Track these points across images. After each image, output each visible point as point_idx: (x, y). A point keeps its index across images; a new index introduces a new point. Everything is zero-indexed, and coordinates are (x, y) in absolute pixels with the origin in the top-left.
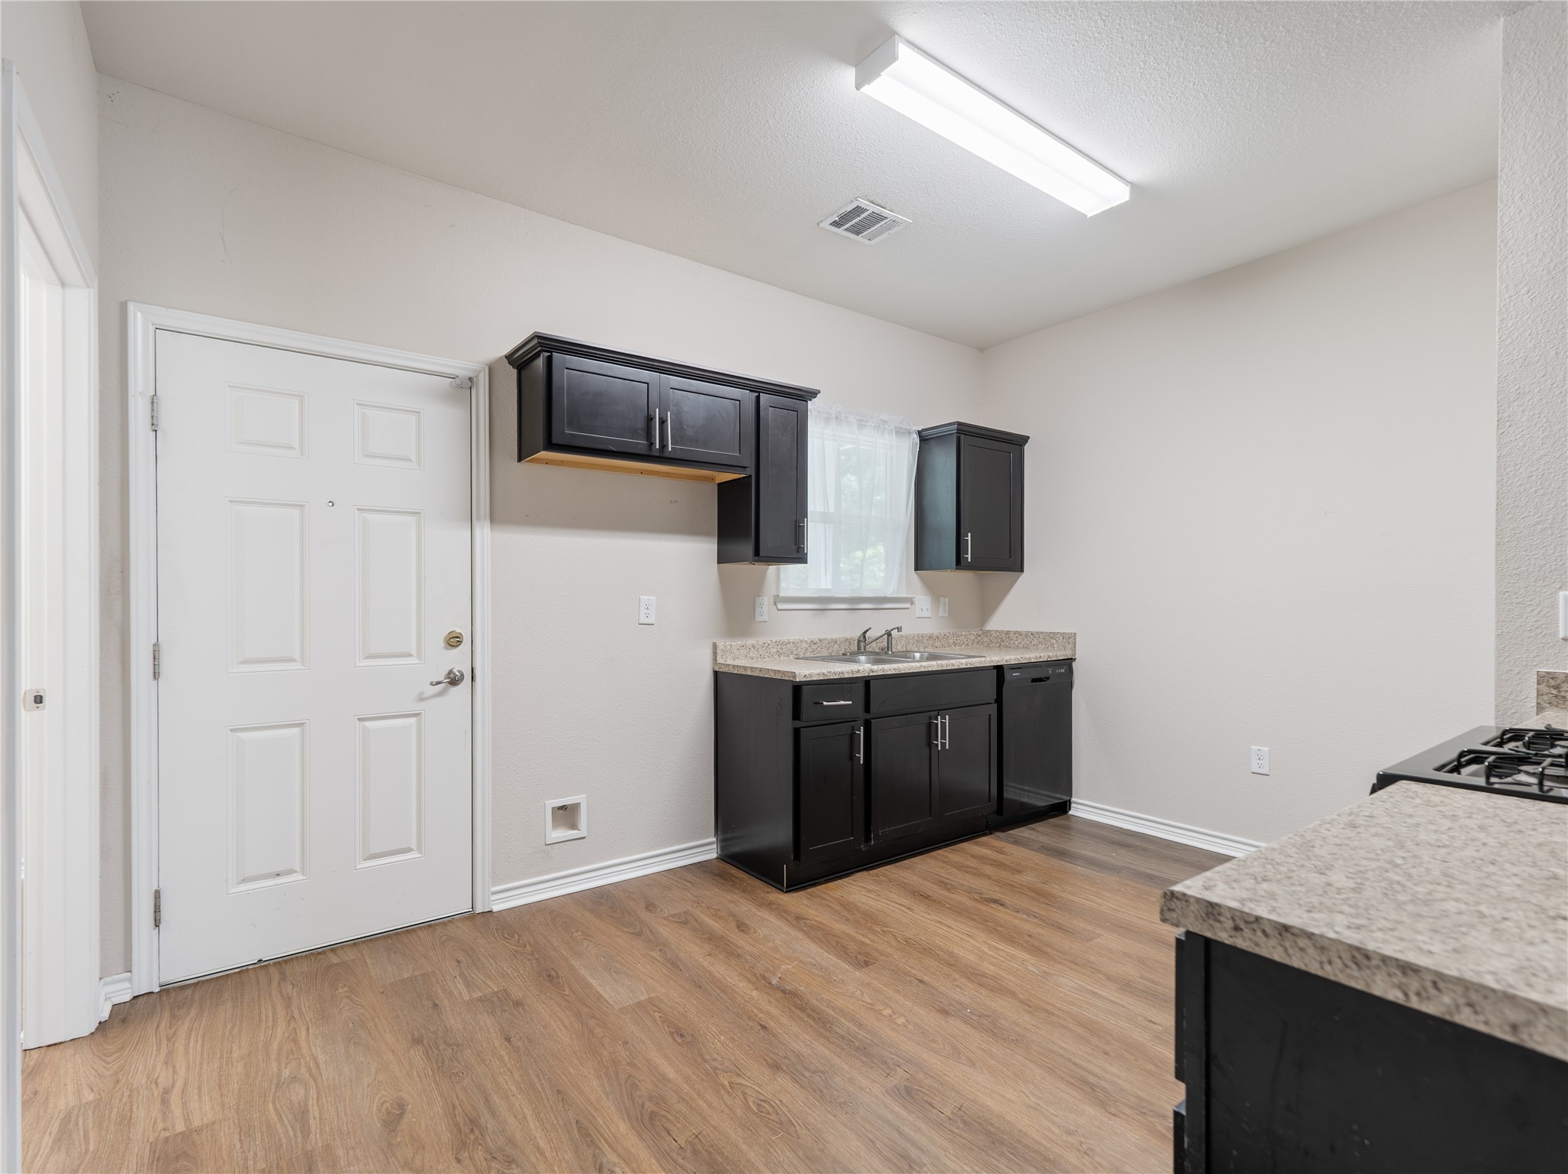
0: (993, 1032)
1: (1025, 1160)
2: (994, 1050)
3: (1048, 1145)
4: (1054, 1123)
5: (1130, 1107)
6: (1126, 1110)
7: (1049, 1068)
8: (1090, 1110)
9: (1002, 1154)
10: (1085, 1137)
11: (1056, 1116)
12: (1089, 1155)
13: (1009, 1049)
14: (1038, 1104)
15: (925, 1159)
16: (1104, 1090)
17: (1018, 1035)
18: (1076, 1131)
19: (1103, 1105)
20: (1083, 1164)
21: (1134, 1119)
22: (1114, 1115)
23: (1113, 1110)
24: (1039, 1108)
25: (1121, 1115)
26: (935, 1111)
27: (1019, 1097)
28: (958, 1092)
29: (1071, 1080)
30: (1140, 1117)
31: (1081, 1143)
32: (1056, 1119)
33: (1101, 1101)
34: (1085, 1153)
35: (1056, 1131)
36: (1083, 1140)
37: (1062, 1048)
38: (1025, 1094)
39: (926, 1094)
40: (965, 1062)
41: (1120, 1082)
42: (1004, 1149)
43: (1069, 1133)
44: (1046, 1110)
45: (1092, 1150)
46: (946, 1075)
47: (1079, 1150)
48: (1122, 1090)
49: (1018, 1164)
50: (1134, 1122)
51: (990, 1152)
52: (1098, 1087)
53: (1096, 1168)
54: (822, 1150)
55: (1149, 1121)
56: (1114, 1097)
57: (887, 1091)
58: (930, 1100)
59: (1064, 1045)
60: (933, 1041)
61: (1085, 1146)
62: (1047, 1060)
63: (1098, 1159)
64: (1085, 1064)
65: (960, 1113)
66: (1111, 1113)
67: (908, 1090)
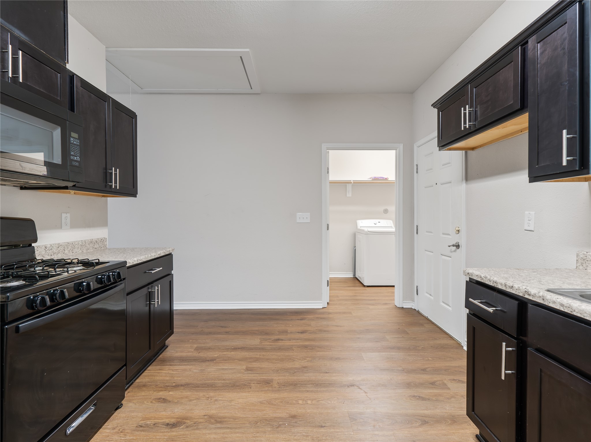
0: (268, 421)
1: (223, 386)
2: (260, 413)
3: (220, 393)
4: (222, 400)
5: (200, 423)
6: (201, 420)
7: (236, 419)
8: (213, 412)
9: (230, 384)
10: (211, 402)
11: (223, 403)
12: (207, 398)
13: (255, 417)
14: (230, 403)
15: (246, 372)
16: (212, 423)
17: (258, 427)
18: (214, 402)
19: (211, 417)
20: (208, 394)
21: (198, 418)
22: (205, 415)
23: (206, 417)
24: (230, 402)
25: (202, 417)
26: (255, 383)
27: (238, 401)
28: (255, 391)
29: (226, 419)
30: (196, 421)
31: (211, 400)
32: (222, 402)
33: (211, 418)
34: (209, 398)
35: (220, 399)
36: (211, 401)
37: (238, 433)
38: (237, 404)
39: (262, 385)
40: (264, 402)
41: (208, 432)
42: (230, 385)
43: (216, 400)
44: (227, 403)
45: (207, 400)
46: (264, 394)
47: (211, 397)
48: (206, 428)
49: (224, 384)
50: (197, 417)
51: (233, 382)
52: (215, 423)
53: (204, 396)
54: (268, 362)
55: (192, 421)
56: (207, 423)
57: (273, 379)
58: (260, 384)
59: (238, 435)
60: (282, 402)
61: (210, 399)
62: (239, 422)
63: (204, 398)
64: (225, 431)
65: (249, 386)
66: (206, 415)
67: (268, 383)
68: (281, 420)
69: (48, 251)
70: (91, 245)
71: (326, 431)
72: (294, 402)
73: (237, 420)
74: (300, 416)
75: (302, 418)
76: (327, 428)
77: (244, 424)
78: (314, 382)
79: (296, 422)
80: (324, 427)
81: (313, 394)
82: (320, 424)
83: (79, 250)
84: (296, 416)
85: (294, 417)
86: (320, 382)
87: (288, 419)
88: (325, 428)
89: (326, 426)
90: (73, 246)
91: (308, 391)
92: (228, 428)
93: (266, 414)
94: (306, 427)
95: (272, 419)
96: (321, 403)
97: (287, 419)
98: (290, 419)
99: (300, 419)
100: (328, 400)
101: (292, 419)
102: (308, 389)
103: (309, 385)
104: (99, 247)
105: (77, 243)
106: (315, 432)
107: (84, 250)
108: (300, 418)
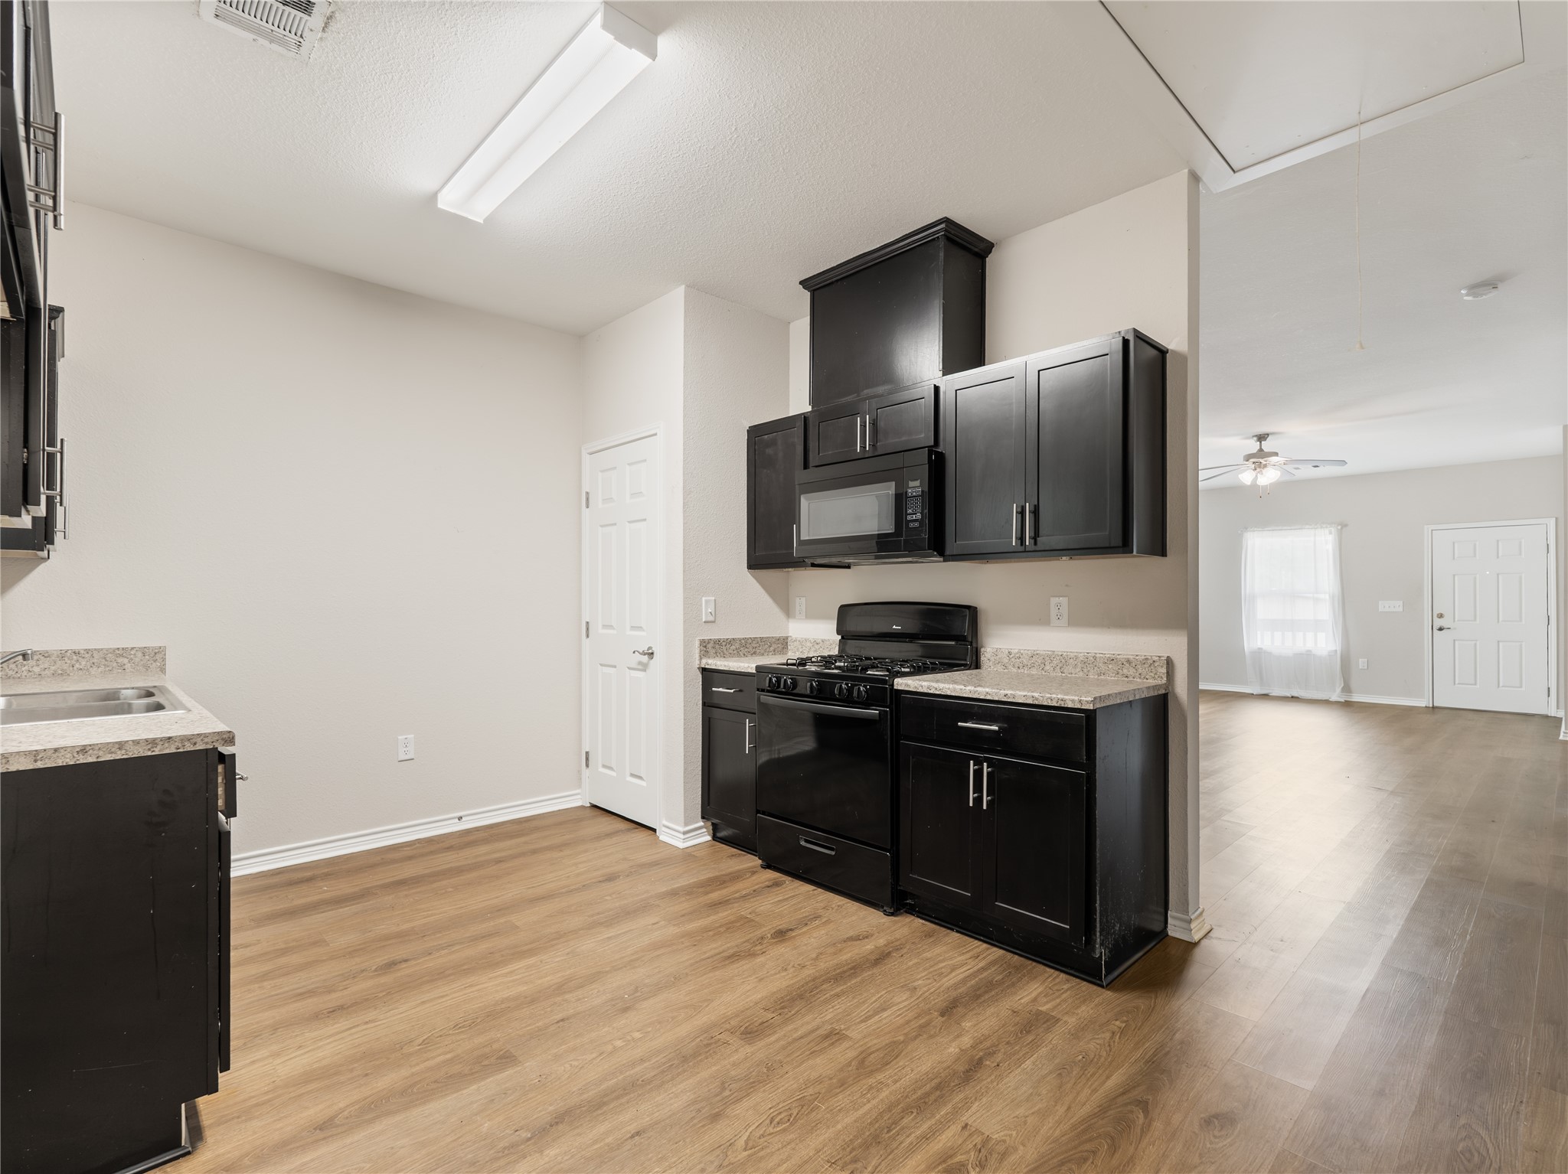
68: (732, 1097)
69: (1013, 660)
70: (1110, 666)
71: (623, 1131)
72: (650, 1029)
73: (808, 1053)
74: (703, 1126)
75: (694, 1125)
76: (625, 1138)
77: (788, 1056)
78: (649, 1087)
79: (699, 1111)
80: (632, 1137)
81: (625, 1062)
82: (645, 1135)
83: (1078, 670)
84: (712, 1123)
85: (715, 1117)
86: (632, 1095)
87: (722, 1108)
88: (630, 1135)
89: (630, 1141)
90: (1063, 661)
91: (642, 1060)
92: (802, 1038)
93: (773, 1089)
94: (670, 1113)
95: (752, 1090)
96: (592, 1053)
97: (724, 1106)
98: (717, 1110)
99: (695, 1121)
100: (580, 1066)
101: (714, 1112)
102: (646, 1064)
103: (653, 1074)
104: (1137, 674)
105: (1072, 655)
106: (645, 1116)
107: (1090, 674)
108: (699, 1122)
